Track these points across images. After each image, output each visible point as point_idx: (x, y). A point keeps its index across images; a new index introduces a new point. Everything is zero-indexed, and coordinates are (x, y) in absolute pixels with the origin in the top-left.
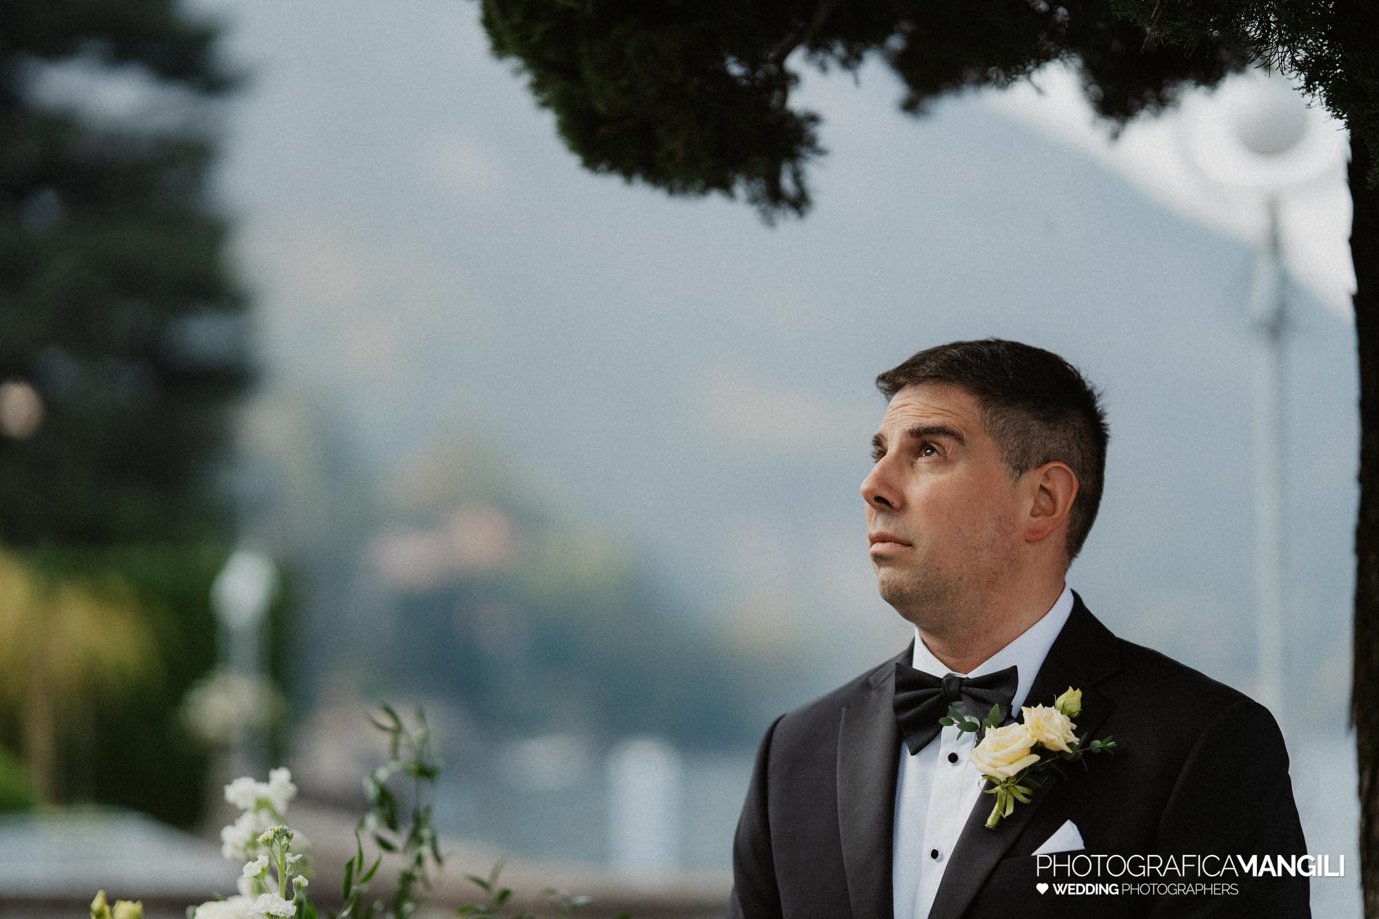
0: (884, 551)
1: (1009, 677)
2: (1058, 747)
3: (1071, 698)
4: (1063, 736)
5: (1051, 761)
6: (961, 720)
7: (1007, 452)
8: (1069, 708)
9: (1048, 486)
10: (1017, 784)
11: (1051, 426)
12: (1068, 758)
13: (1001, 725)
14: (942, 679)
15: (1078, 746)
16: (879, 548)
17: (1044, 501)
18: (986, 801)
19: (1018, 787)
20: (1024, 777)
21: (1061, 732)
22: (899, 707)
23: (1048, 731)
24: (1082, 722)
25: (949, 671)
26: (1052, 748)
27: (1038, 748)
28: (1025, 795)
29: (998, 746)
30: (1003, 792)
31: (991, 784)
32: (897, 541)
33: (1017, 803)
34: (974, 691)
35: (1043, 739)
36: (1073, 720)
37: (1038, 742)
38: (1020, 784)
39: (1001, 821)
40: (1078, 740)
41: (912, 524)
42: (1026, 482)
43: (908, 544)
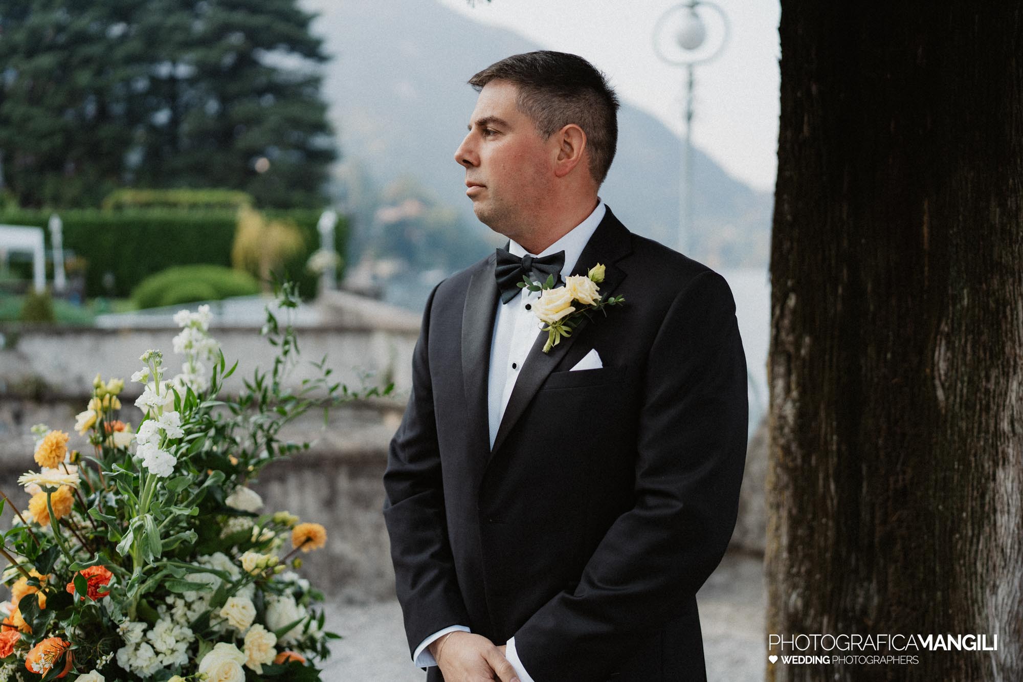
0: (473, 191)
1: (559, 259)
2: (587, 302)
3: (598, 271)
4: (591, 296)
5: (584, 311)
6: (531, 284)
7: (538, 123)
8: (597, 277)
9: (568, 140)
10: (563, 325)
11: (568, 99)
12: (594, 309)
13: (554, 288)
14: (521, 258)
15: (600, 301)
16: (471, 190)
17: (567, 149)
18: (544, 336)
19: (562, 327)
20: (566, 320)
21: (589, 292)
22: (499, 275)
23: (581, 292)
24: (603, 286)
25: (526, 253)
26: (584, 303)
27: (575, 303)
28: (566, 331)
29: (550, 301)
30: (553, 330)
31: (547, 325)
32: (478, 186)
33: (562, 337)
34: (540, 265)
35: (577, 297)
36: (598, 284)
37: (574, 299)
38: (564, 325)
39: (552, 348)
40: (601, 297)
41: (484, 174)
42: (553, 139)
43: (483, 186)
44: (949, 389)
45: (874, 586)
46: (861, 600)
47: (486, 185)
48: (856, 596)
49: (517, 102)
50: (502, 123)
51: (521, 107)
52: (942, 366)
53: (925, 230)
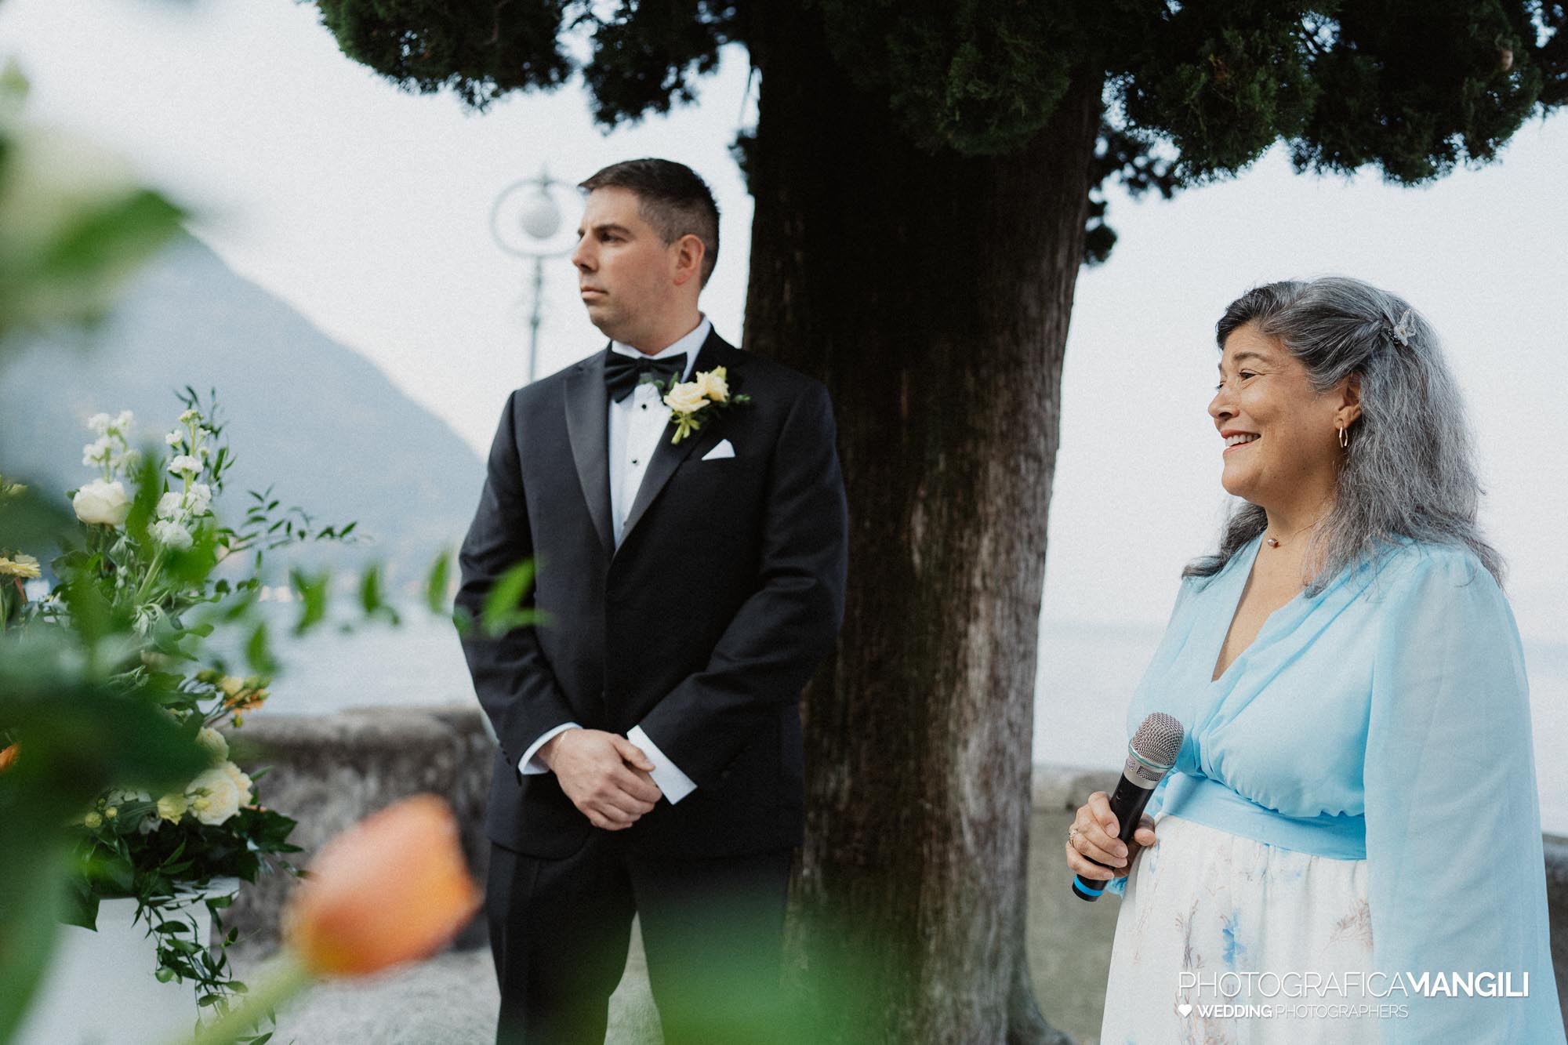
0: (590, 297)
1: (682, 358)
2: (718, 398)
3: (721, 370)
4: (721, 392)
7: (659, 231)
8: (721, 375)
9: (687, 250)
10: (694, 418)
11: (686, 210)
12: (725, 406)
14: (637, 359)
15: (730, 398)
16: (588, 295)
17: (685, 260)
18: (672, 427)
19: (694, 420)
20: (696, 414)
21: (719, 388)
22: (607, 376)
23: (712, 388)
24: (730, 384)
25: (641, 355)
26: (715, 399)
27: (708, 396)
28: (698, 425)
30: (683, 422)
31: (674, 418)
32: (596, 291)
33: (692, 429)
34: (660, 366)
35: (709, 393)
39: (682, 439)
40: (730, 394)
41: (604, 279)
42: (672, 248)
43: (604, 292)
44: (924, 554)
45: (845, 769)
46: (832, 785)
47: (609, 290)
48: (827, 781)
49: (640, 212)
50: (626, 231)
51: (642, 216)
52: (919, 531)
53: (904, 399)
